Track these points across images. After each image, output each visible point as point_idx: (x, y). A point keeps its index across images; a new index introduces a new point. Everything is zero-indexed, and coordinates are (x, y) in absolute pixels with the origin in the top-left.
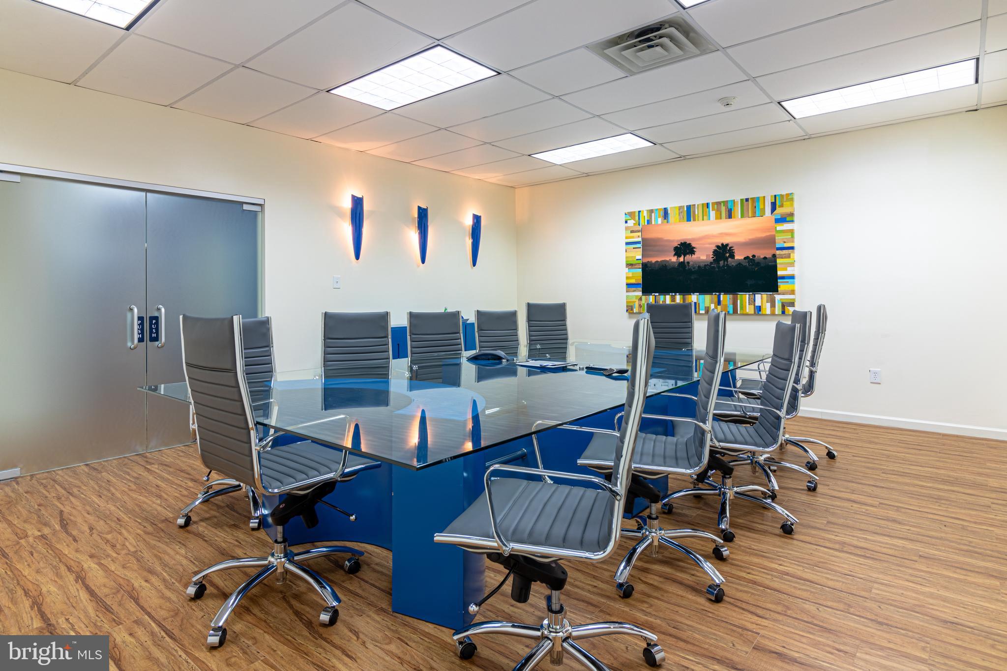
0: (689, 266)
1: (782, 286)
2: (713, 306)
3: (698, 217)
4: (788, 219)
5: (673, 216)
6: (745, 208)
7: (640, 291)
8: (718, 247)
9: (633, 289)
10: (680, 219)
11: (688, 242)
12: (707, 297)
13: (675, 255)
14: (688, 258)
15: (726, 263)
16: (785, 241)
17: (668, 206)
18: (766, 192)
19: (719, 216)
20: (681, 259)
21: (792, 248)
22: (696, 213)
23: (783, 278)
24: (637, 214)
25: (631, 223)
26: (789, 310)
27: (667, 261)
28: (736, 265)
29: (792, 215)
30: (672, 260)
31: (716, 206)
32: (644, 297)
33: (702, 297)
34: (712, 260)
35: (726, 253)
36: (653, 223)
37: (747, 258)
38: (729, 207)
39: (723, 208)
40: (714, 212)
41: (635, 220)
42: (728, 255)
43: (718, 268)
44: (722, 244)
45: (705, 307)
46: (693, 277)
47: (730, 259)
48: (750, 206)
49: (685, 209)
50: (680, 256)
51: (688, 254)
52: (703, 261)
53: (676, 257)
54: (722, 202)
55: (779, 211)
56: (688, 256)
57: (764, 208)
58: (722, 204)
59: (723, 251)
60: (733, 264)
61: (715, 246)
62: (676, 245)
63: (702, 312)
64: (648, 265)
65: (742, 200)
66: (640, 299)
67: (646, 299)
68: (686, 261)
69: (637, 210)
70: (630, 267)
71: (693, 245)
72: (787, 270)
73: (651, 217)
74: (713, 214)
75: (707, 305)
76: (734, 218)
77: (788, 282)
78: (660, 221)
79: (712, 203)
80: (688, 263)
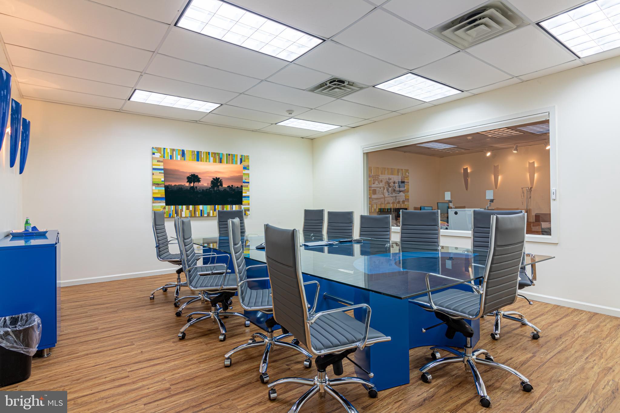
0: (196, 189)
1: (245, 201)
2: (211, 212)
3: (204, 159)
4: (247, 168)
5: (188, 156)
6: (228, 158)
7: (163, 202)
8: (214, 179)
9: (159, 201)
10: (192, 158)
11: (196, 175)
12: (209, 207)
13: (188, 182)
14: (196, 184)
15: (218, 189)
16: (246, 178)
17: (185, 149)
18: (238, 152)
19: (215, 161)
20: (192, 185)
21: (248, 183)
22: (202, 157)
23: (245, 197)
24: (162, 150)
25: (157, 155)
26: (247, 213)
27: (182, 185)
28: (224, 190)
29: (248, 166)
30: (186, 185)
31: (213, 155)
32: (167, 207)
33: (205, 206)
34: (210, 186)
35: (218, 183)
36: (174, 159)
37: (229, 187)
38: (221, 157)
39: (217, 157)
40: (212, 158)
41: (160, 153)
42: (219, 184)
43: (214, 191)
44: (216, 178)
45: (207, 213)
46: (199, 196)
47: (220, 187)
48: (231, 158)
49: (196, 153)
50: (191, 183)
51: (196, 182)
52: (205, 187)
53: (188, 183)
54: (217, 153)
55: (244, 164)
56: (196, 183)
57: (237, 161)
58: (217, 154)
59: (216, 182)
60: (222, 189)
61: (212, 178)
62: (188, 175)
63: (206, 215)
64: (169, 187)
65: (227, 154)
66: (165, 208)
67: (169, 208)
68: (195, 186)
69: (163, 147)
70: (156, 186)
71: (199, 176)
72: (246, 193)
73: (173, 153)
74: (212, 159)
75: (208, 211)
76: (223, 163)
77: (247, 199)
78: (179, 157)
79: (212, 153)
80: (196, 187)
